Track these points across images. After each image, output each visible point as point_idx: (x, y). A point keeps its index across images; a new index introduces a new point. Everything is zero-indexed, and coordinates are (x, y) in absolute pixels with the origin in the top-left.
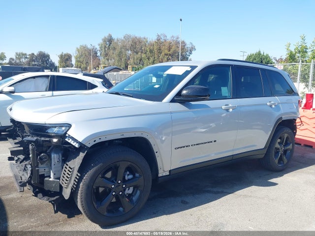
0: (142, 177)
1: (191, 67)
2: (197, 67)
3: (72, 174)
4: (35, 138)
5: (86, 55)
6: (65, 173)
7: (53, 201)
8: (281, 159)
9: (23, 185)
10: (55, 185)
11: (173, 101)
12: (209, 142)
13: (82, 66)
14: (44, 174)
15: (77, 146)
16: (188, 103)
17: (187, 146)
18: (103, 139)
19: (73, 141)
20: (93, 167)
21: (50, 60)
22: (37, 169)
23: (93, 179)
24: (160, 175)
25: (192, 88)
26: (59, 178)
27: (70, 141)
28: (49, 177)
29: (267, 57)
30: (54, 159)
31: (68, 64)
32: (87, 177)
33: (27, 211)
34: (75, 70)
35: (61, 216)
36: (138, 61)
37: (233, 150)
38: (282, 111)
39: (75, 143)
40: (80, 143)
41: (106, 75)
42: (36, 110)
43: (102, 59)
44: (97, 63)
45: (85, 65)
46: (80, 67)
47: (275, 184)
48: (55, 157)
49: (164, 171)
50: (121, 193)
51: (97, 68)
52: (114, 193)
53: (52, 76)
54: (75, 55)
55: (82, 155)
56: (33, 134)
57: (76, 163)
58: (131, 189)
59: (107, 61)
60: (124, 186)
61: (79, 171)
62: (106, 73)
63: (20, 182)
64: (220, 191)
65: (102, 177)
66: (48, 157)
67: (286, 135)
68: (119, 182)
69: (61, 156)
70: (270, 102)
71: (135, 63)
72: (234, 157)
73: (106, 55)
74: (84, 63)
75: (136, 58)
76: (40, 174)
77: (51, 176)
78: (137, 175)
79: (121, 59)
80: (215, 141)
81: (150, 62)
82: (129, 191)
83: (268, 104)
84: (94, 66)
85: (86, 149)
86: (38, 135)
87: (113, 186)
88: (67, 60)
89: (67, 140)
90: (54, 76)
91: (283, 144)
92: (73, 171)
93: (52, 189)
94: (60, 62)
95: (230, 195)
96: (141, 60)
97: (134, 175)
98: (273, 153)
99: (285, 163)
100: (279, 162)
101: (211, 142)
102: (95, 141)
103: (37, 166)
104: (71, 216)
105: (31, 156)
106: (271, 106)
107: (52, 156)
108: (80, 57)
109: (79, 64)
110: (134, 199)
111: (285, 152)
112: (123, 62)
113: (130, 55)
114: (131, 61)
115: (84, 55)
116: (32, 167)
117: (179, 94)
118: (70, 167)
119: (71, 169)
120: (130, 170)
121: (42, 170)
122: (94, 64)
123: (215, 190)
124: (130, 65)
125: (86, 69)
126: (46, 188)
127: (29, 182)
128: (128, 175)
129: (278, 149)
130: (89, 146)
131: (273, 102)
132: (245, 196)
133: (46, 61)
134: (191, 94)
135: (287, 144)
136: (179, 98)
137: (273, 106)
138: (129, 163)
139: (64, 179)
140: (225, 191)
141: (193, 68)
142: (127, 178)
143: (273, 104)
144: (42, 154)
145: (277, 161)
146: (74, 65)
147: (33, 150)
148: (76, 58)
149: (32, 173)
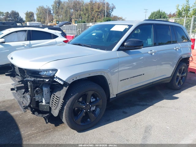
0: (101, 100)
1: (129, 25)
2: (132, 25)
3: (58, 101)
4: (33, 79)
5: (43, 13)
6: (53, 100)
7: (46, 117)
8: (179, 82)
9: (26, 108)
10: (47, 107)
11: (119, 50)
12: (140, 75)
13: (41, 21)
14: (38, 101)
15: (62, 83)
16: (128, 51)
17: (127, 79)
18: (78, 78)
19: (59, 80)
20: (72, 96)
21: (19, 17)
22: (34, 98)
23: (73, 104)
24: (111, 97)
25: (132, 41)
26: (49, 103)
27: (57, 80)
28: (42, 102)
29: (164, 13)
30: (45, 91)
31: (32, 19)
32: (69, 102)
33: (28, 123)
34: (37, 23)
35: (50, 126)
36: (78, 16)
37: (153, 79)
38: (182, 53)
39: (61, 81)
40: (64, 82)
41: (61, 27)
42: (31, 60)
43: (54, 15)
44: (51, 18)
45: (43, 20)
46: (40, 21)
47: (177, 98)
48: (46, 90)
49: (113, 95)
50: (89, 110)
51: (51, 22)
52: (85, 111)
53: (28, 30)
54: (36, 13)
55: (65, 89)
56: (31, 76)
57: (61, 94)
58: (95, 107)
59: (58, 17)
60: (91, 106)
61: (64, 99)
62: (61, 26)
63: (24, 106)
64: (145, 104)
65: (78, 102)
66: (41, 90)
67: (183, 68)
68: (88, 104)
69: (49, 89)
70: (176, 47)
71: (76, 18)
72: (154, 83)
73: (57, 12)
74: (43, 18)
75: (76, 14)
76: (36, 100)
77: (43, 102)
78: (98, 98)
79: (67, 15)
80: (143, 74)
81: (86, 17)
82: (93, 108)
83: (175, 48)
84: (49, 20)
85: (68, 85)
86: (34, 77)
87: (84, 107)
88: (31, 16)
89: (55, 79)
90: (29, 30)
91: (181, 73)
92: (59, 99)
93: (45, 110)
94: (27, 18)
95: (151, 106)
96: (80, 15)
97: (96, 99)
98: (176, 79)
99: (181, 84)
100: (178, 85)
101: (141, 75)
102: (73, 80)
103: (34, 96)
104: (57, 125)
105: (29, 90)
106: (176, 50)
107: (44, 89)
108: (39, 15)
109: (39, 19)
110: (96, 113)
111: (182, 78)
112: (68, 17)
113: (73, 12)
114: (74, 16)
115: (42, 13)
116: (31, 96)
117: (122, 45)
118: (57, 96)
119: (58, 98)
120: (94, 96)
121: (37, 98)
122: (49, 19)
123: (141, 103)
124: (73, 19)
125: (44, 22)
126: (40, 109)
127: (29, 106)
128: (93, 99)
129: (178, 76)
130: (70, 83)
131: (177, 47)
132: (161, 107)
133: (17, 17)
134: (131, 45)
135: (183, 73)
136: (123, 48)
137: (177, 50)
138: (94, 92)
139: (53, 104)
140: (148, 104)
141: (130, 26)
142: (92, 101)
143: (177, 48)
144: (37, 89)
145: (177, 84)
146: (36, 20)
147: (31, 86)
148: (37, 15)
149: (31, 101)
